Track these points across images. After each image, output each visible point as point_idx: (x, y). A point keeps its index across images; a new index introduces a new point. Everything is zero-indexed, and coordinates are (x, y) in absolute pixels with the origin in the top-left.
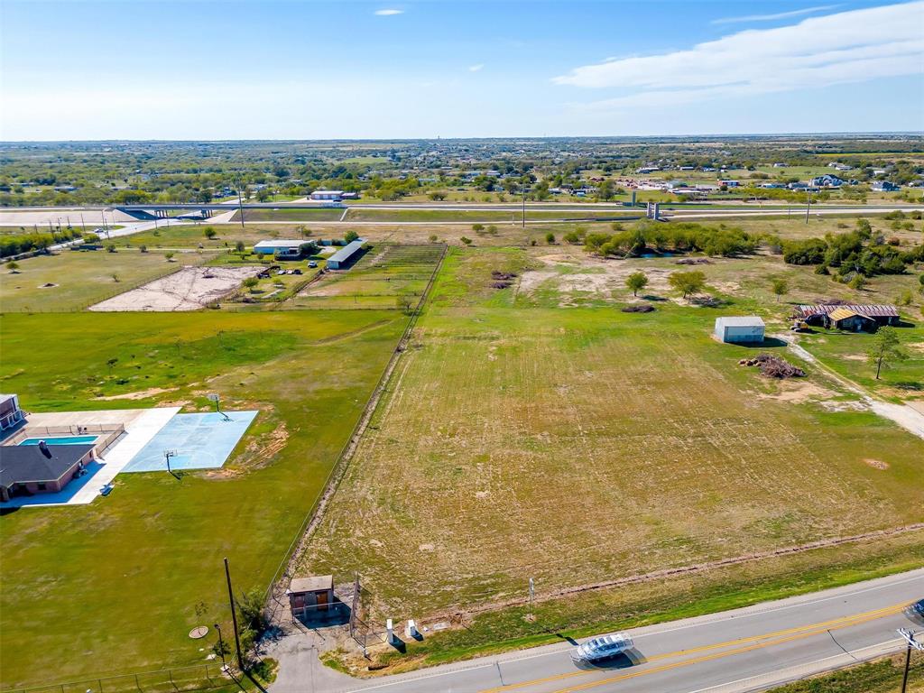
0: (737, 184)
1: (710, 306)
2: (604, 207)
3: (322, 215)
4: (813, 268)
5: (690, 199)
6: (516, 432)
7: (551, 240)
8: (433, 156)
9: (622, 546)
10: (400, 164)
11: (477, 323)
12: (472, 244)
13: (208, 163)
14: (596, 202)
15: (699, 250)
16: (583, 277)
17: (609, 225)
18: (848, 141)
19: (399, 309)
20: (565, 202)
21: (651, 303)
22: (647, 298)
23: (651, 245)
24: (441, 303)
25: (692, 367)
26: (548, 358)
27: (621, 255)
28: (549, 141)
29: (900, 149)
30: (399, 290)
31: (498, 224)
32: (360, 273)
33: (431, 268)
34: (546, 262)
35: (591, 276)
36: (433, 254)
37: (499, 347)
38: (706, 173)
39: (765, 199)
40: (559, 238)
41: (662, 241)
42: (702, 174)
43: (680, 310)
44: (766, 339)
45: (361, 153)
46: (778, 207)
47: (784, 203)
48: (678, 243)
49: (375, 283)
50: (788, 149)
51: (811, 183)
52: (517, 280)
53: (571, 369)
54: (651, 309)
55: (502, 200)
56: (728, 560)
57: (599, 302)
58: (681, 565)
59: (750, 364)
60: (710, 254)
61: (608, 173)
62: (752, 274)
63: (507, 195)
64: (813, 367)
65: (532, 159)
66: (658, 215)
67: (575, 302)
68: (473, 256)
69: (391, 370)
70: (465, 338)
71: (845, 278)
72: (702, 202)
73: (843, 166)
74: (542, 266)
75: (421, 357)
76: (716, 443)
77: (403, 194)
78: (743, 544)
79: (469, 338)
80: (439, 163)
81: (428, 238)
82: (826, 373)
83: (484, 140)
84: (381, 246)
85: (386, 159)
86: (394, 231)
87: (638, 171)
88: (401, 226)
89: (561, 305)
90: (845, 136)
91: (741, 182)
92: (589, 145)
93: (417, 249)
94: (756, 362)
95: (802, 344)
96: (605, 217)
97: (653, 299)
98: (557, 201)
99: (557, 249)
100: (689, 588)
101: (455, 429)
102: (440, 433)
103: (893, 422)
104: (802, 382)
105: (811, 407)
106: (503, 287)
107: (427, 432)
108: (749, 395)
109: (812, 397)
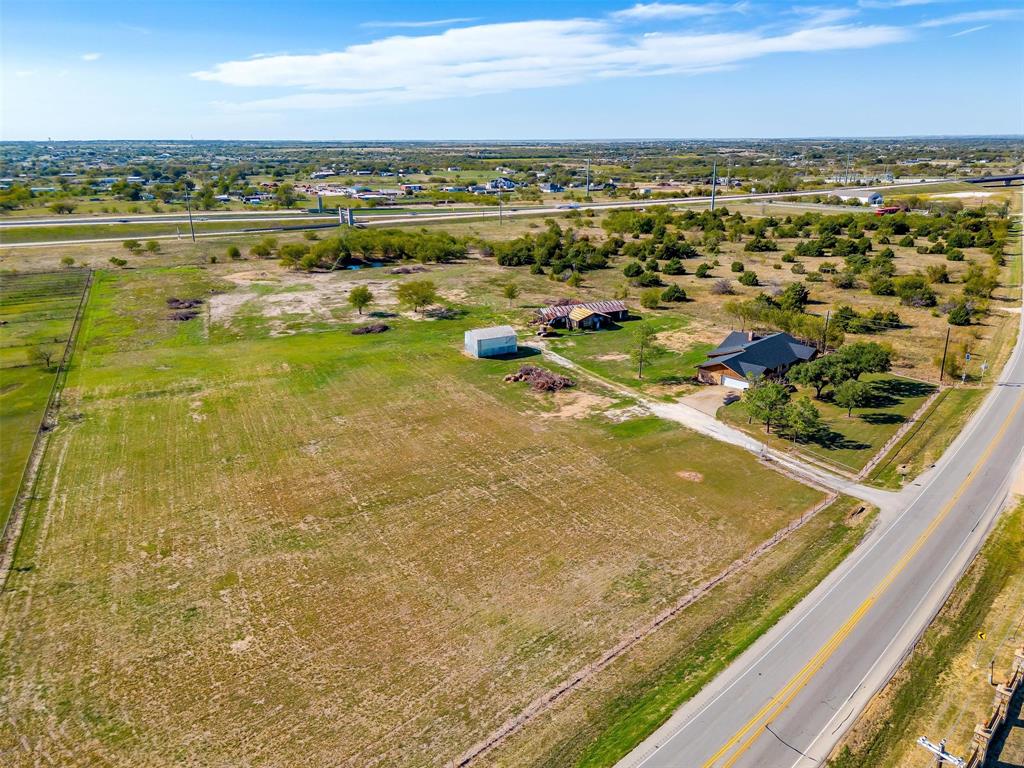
0: (421, 188)
1: (446, 318)
2: (286, 215)
4: (528, 268)
5: (380, 204)
6: (266, 526)
7: (235, 254)
8: (46, 161)
9: (474, 674)
11: (164, 371)
12: (128, 265)
14: (276, 209)
15: (409, 257)
16: (290, 296)
17: (300, 234)
19: (33, 365)
20: (239, 210)
21: (382, 321)
22: (374, 315)
23: (358, 255)
24: (100, 349)
25: (459, 393)
26: (279, 408)
27: (327, 268)
28: (199, 144)
30: (30, 336)
31: (162, 239)
33: (75, 301)
34: (236, 281)
35: (299, 295)
36: (72, 283)
37: (206, 402)
38: (385, 178)
40: (245, 252)
41: (368, 250)
42: (382, 179)
43: (417, 325)
44: (520, 348)
47: (471, 205)
48: (386, 251)
50: (454, 154)
51: (488, 186)
52: (204, 307)
53: (314, 418)
54: (385, 328)
55: (156, 210)
56: (609, 653)
57: (320, 326)
58: (559, 680)
59: (516, 380)
60: (424, 261)
61: (279, 178)
63: (161, 204)
64: (576, 373)
65: (182, 163)
66: (352, 222)
67: (290, 327)
68: (133, 280)
69: (37, 462)
70: (149, 395)
71: (561, 276)
73: (508, 170)
74: (232, 288)
75: (85, 432)
76: (525, 486)
77: (11, 208)
78: (614, 621)
79: (155, 394)
80: (56, 169)
81: (60, 261)
82: (592, 379)
83: (112, 142)
87: (313, 176)
88: (13, 249)
89: (273, 333)
91: (423, 186)
92: (250, 149)
93: (45, 277)
94: (521, 377)
95: (555, 350)
96: (292, 225)
97: (381, 315)
98: (228, 210)
99: (245, 265)
100: (584, 716)
101: (168, 541)
102: (144, 554)
103: (678, 424)
104: (574, 393)
105: (596, 420)
106: (187, 318)
107: (123, 556)
108: (531, 417)
109: (593, 408)
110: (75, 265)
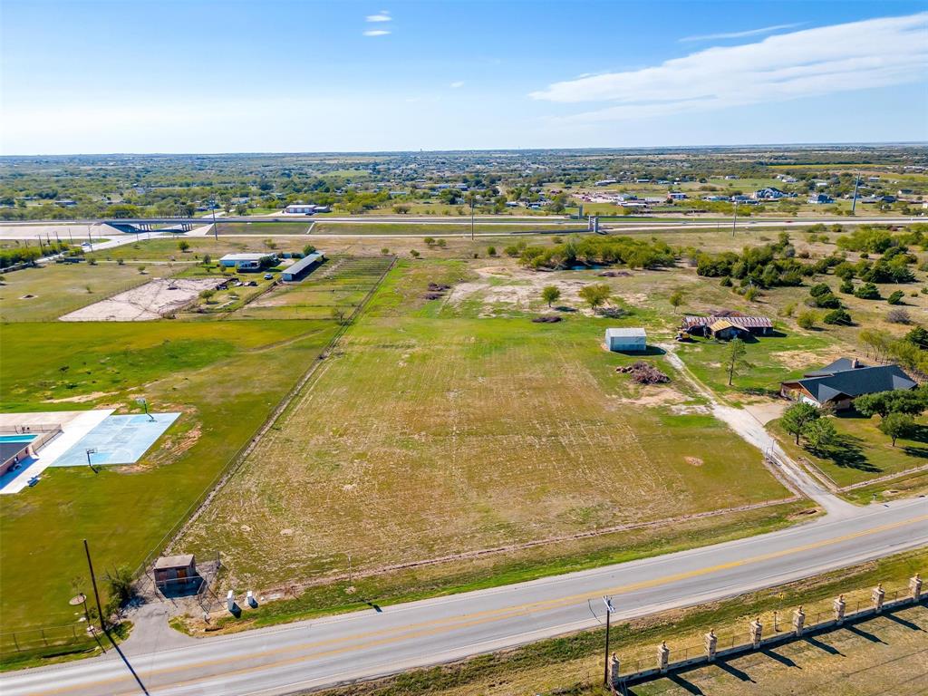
0: (685, 197)
1: (613, 317)
2: (555, 220)
3: (290, 229)
4: (720, 280)
5: (634, 212)
6: (398, 432)
7: (492, 252)
8: (411, 169)
10: (379, 177)
11: (400, 332)
12: (420, 257)
13: (202, 177)
14: (547, 215)
15: (623, 262)
16: (510, 288)
17: (549, 237)
18: (804, 153)
19: (332, 319)
20: (520, 215)
21: (561, 314)
22: (559, 308)
23: (581, 257)
24: (374, 313)
26: (451, 366)
27: (551, 267)
29: (850, 161)
32: (310, 284)
33: (375, 279)
34: (482, 274)
35: (517, 288)
36: (382, 266)
37: (412, 356)
38: (659, 186)
39: (704, 212)
40: (499, 251)
41: (591, 254)
42: (655, 187)
43: (586, 319)
44: (649, 348)
45: (344, 167)
46: (712, 220)
47: (720, 216)
48: (605, 257)
49: (320, 294)
50: (745, 161)
51: (754, 196)
52: (450, 291)
53: (467, 376)
54: (558, 320)
55: (461, 213)
57: (516, 313)
58: (493, 546)
59: (625, 371)
60: (632, 267)
61: (569, 185)
62: (663, 286)
63: (467, 208)
64: (679, 373)
65: (503, 171)
66: (597, 228)
67: (494, 312)
68: (417, 268)
69: (308, 376)
70: (384, 346)
71: (743, 289)
72: (645, 215)
73: (790, 178)
74: (477, 278)
75: (339, 364)
77: (372, 208)
78: (552, 528)
79: (387, 347)
80: (415, 176)
81: (381, 250)
82: (688, 380)
83: (463, 152)
84: (336, 259)
85: (365, 173)
86: (352, 243)
87: (597, 184)
88: (361, 239)
89: (481, 315)
90: (804, 147)
91: (688, 194)
92: (562, 157)
93: (369, 261)
94: (630, 369)
95: (680, 353)
96: (550, 229)
97: (565, 309)
98: (511, 214)
99: (497, 262)
100: (491, 565)
101: (346, 430)
102: (331, 433)
103: (726, 424)
104: (663, 387)
105: (662, 411)
106: (434, 298)
107: (321, 432)
108: (614, 400)
109: (666, 401)
110: (389, 254)
